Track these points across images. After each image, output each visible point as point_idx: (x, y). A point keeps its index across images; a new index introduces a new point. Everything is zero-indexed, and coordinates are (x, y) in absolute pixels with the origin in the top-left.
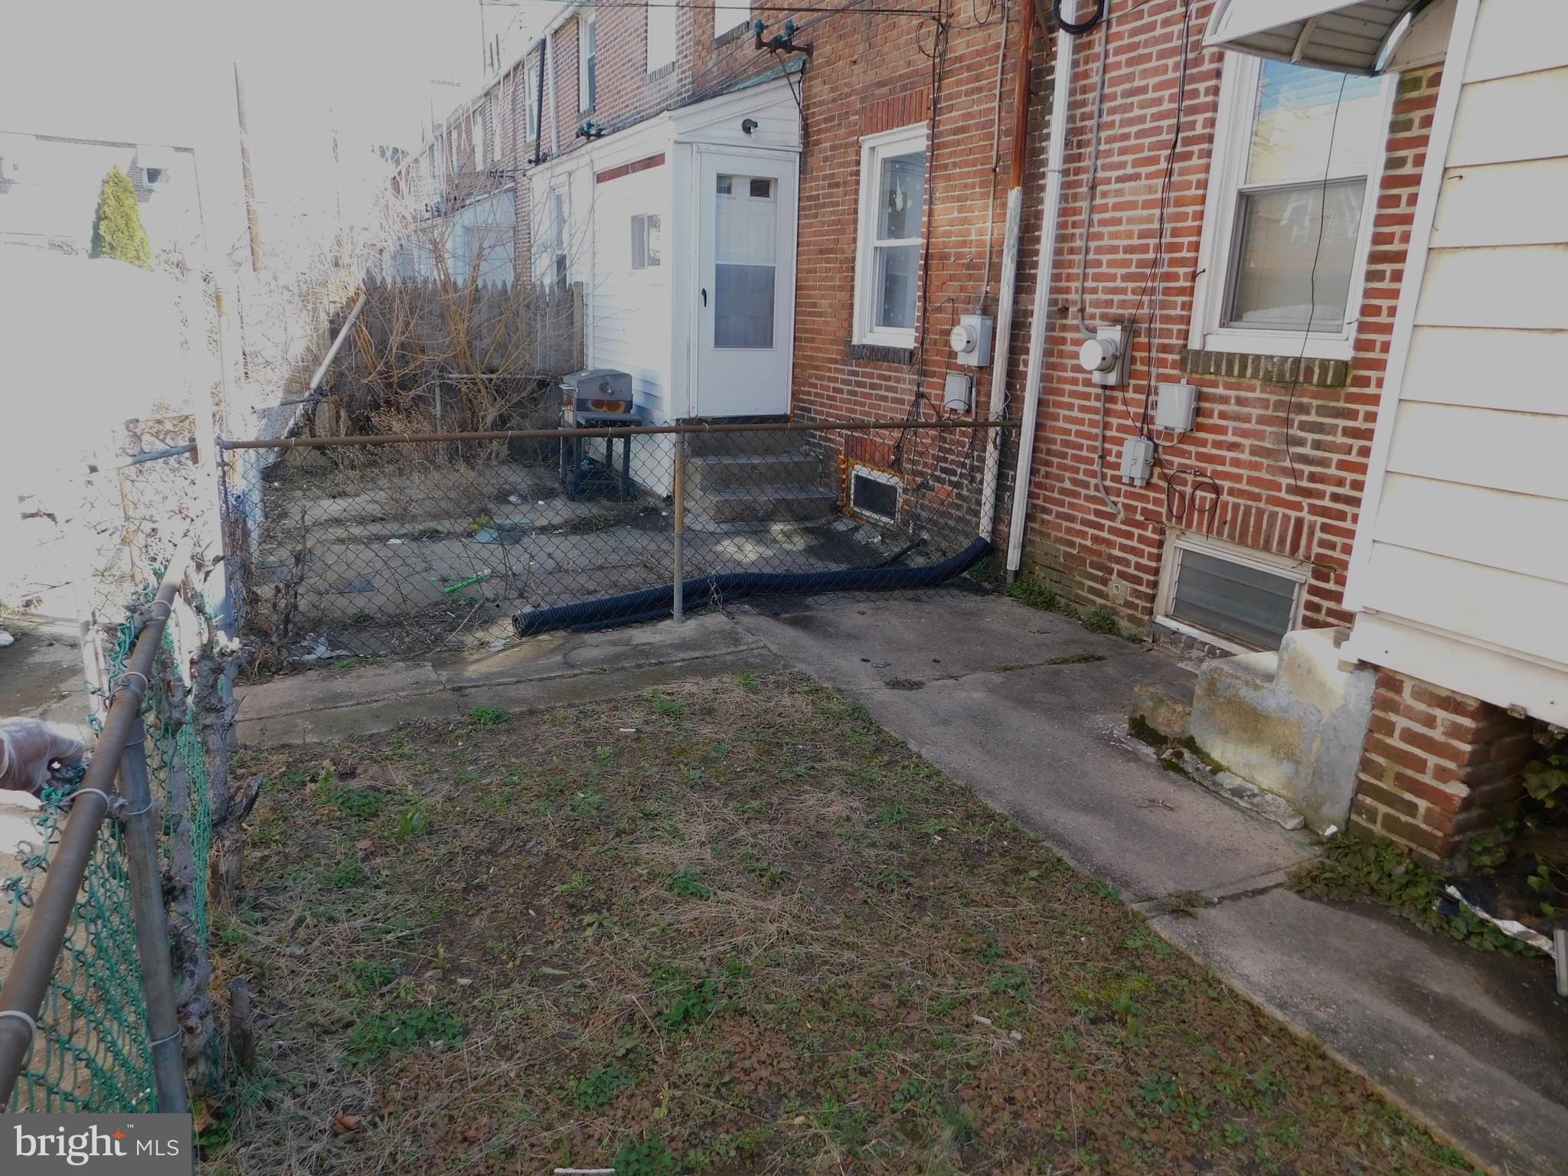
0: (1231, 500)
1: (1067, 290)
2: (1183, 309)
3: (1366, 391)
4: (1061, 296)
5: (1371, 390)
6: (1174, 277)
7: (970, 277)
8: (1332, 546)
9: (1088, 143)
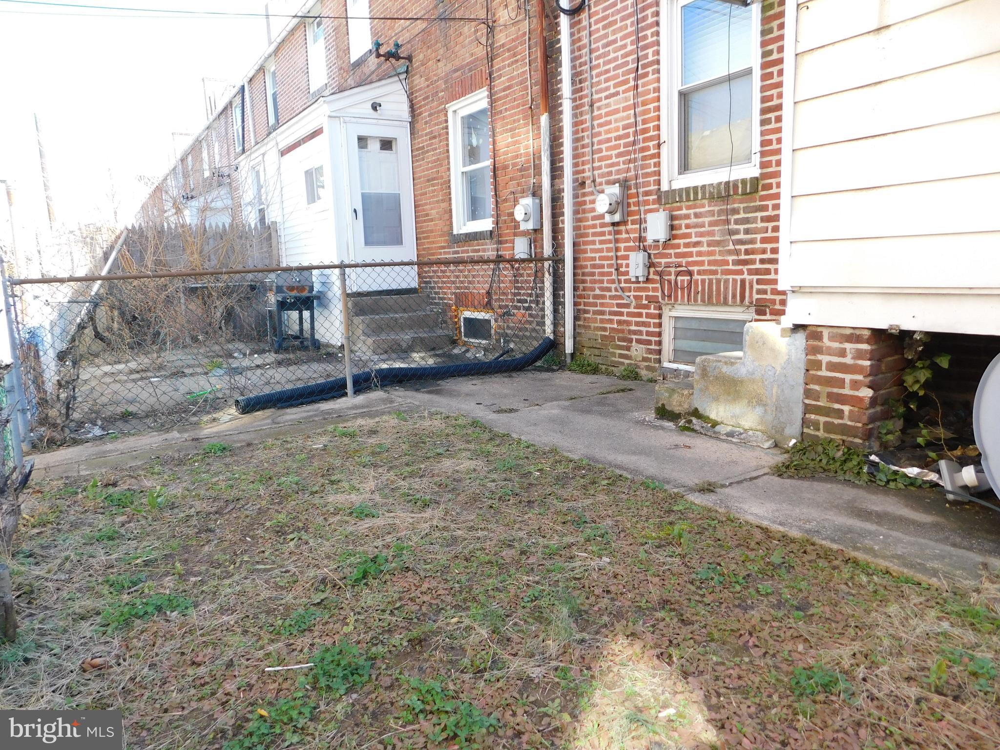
0: (700, 277)
1: (583, 171)
2: (655, 166)
3: (771, 192)
4: (579, 176)
5: (774, 191)
6: (647, 149)
7: (523, 177)
8: (765, 292)
9: (585, 80)
